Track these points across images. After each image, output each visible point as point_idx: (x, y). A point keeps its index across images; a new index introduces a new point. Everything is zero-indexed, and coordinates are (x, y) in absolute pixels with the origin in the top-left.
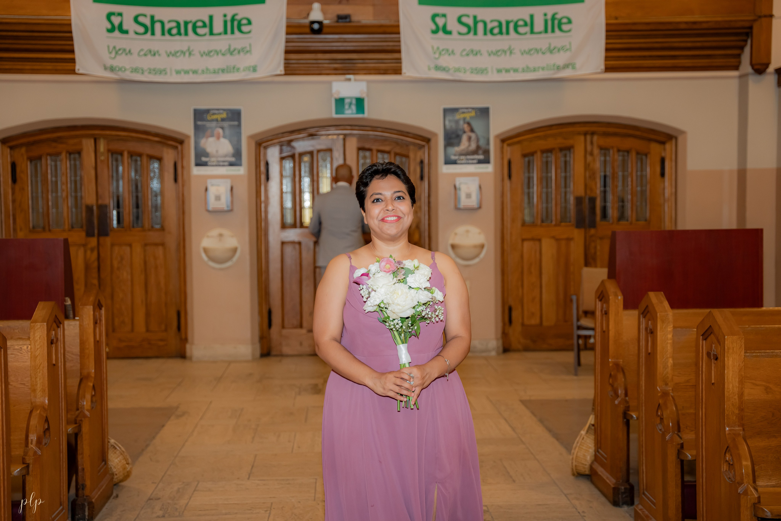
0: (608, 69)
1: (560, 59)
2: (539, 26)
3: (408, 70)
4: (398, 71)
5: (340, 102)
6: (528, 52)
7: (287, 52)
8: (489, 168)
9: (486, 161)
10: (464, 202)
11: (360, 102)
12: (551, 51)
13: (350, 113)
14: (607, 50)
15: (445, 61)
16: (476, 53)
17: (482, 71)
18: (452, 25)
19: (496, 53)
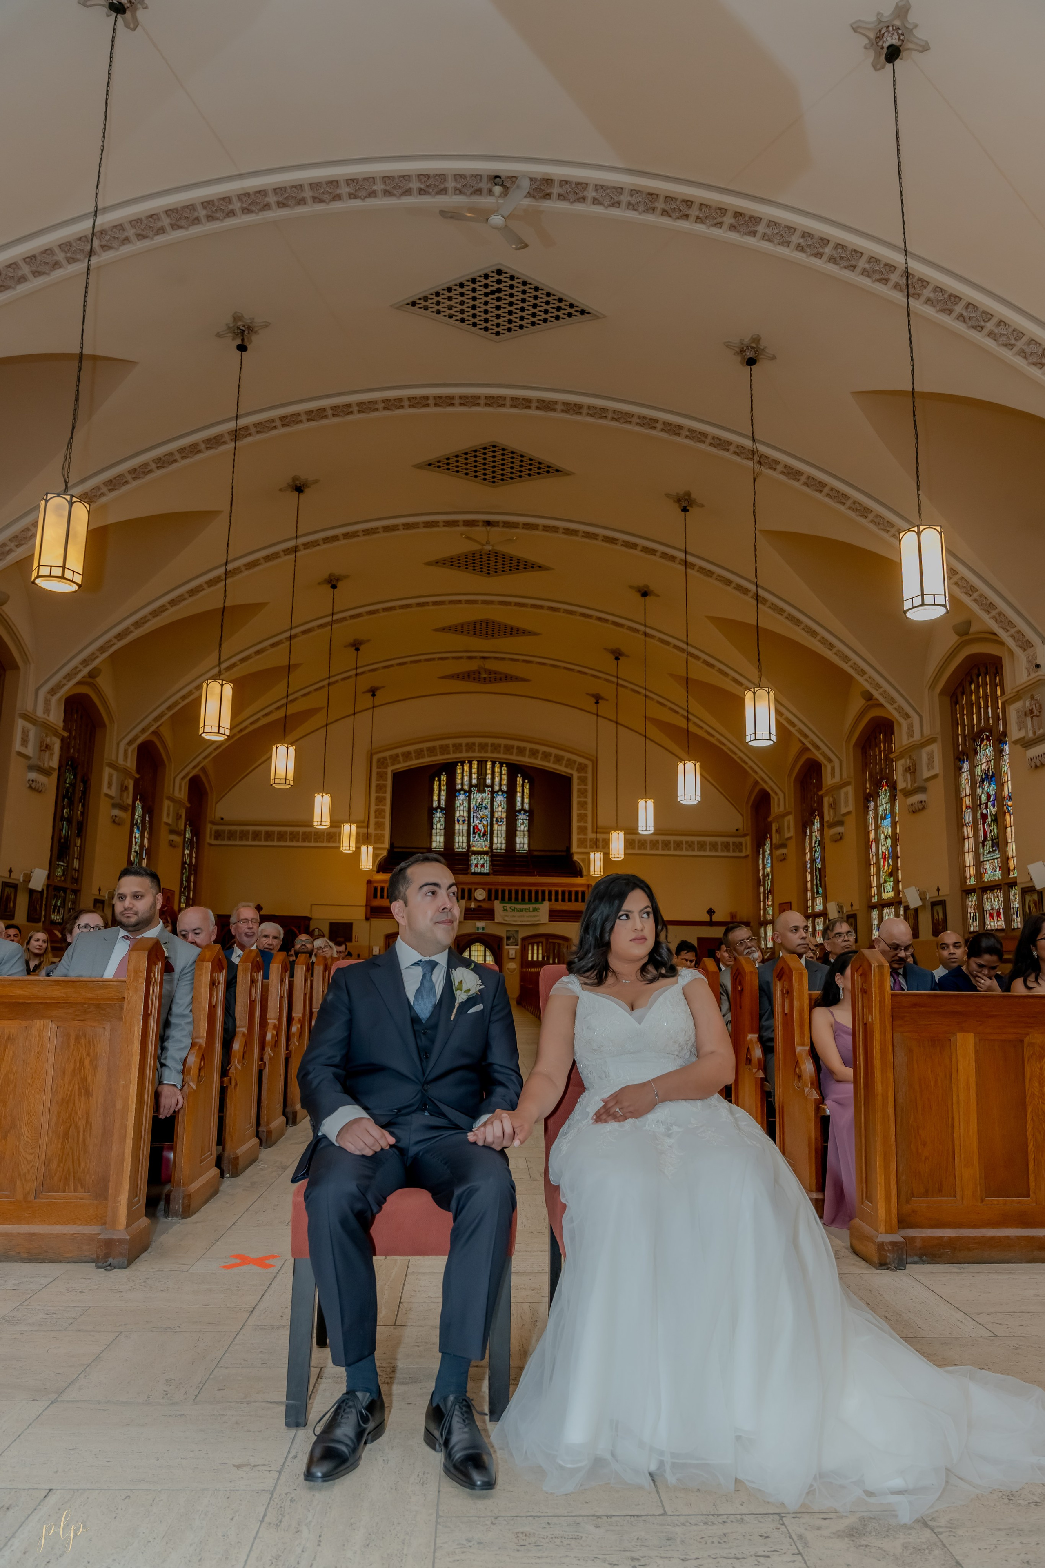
0: (549, 921)
1: (536, 919)
2: (531, 910)
3: (496, 921)
4: (494, 920)
5: (478, 928)
6: (529, 917)
7: (465, 914)
8: (518, 947)
9: (517, 945)
10: (511, 956)
11: (483, 928)
12: (534, 916)
13: (480, 931)
14: (550, 916)
15: (506, 918)
16: (514, 916)
17: (516, 921)
18: (508, 909)
19: (520, 917)
